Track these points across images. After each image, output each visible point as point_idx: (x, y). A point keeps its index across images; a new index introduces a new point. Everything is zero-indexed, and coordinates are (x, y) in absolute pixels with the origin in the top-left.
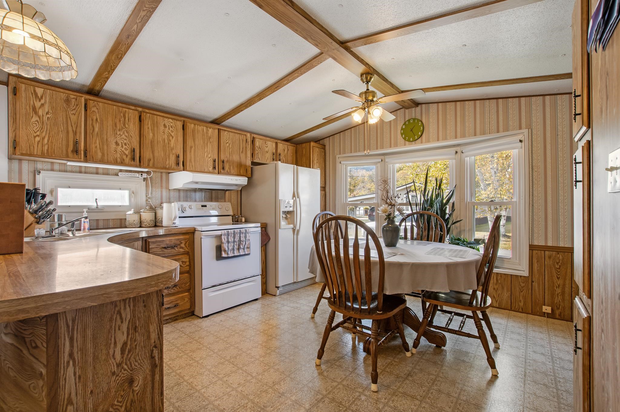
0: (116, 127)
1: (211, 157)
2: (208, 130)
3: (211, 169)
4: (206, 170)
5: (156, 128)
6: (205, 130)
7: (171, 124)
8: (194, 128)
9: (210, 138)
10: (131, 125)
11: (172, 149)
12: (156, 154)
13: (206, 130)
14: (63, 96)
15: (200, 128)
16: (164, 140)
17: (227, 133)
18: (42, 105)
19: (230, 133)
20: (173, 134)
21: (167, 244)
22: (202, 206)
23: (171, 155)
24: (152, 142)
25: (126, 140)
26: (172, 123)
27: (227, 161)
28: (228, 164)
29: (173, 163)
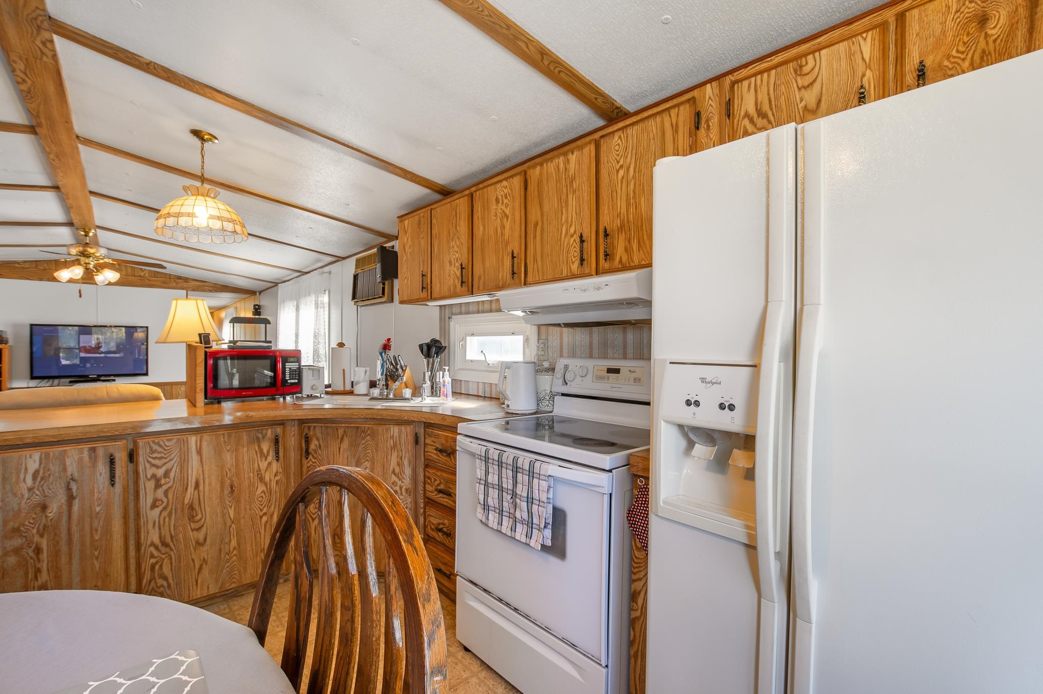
0: (450, 236)
1: (575, 232)
2: (568, 161)
3: (575, 267)
4: (564, 274)
5: (486, 213)
6: (562, 165)
7: (506, 191)
8: (541, 174)
9: (573, 179)
10: (462, 224)
11: (507, 243)
12: (487, 264)
13: (564, 164)
14: (417, 217)
15: (551, 167)
16: (497, 230)
17: (620, 137)
18: (408, 238)
19: (629, 131)
20: (507, 211)
21: (442, 444)
22: (610, 371)
23: (505, 257)
24: (482, 242)
25: (457, 252)
26: (506, 187)
27: (621, 228)
28: (622, 237)
29: (508, 274)
